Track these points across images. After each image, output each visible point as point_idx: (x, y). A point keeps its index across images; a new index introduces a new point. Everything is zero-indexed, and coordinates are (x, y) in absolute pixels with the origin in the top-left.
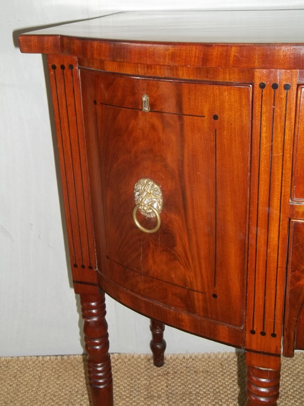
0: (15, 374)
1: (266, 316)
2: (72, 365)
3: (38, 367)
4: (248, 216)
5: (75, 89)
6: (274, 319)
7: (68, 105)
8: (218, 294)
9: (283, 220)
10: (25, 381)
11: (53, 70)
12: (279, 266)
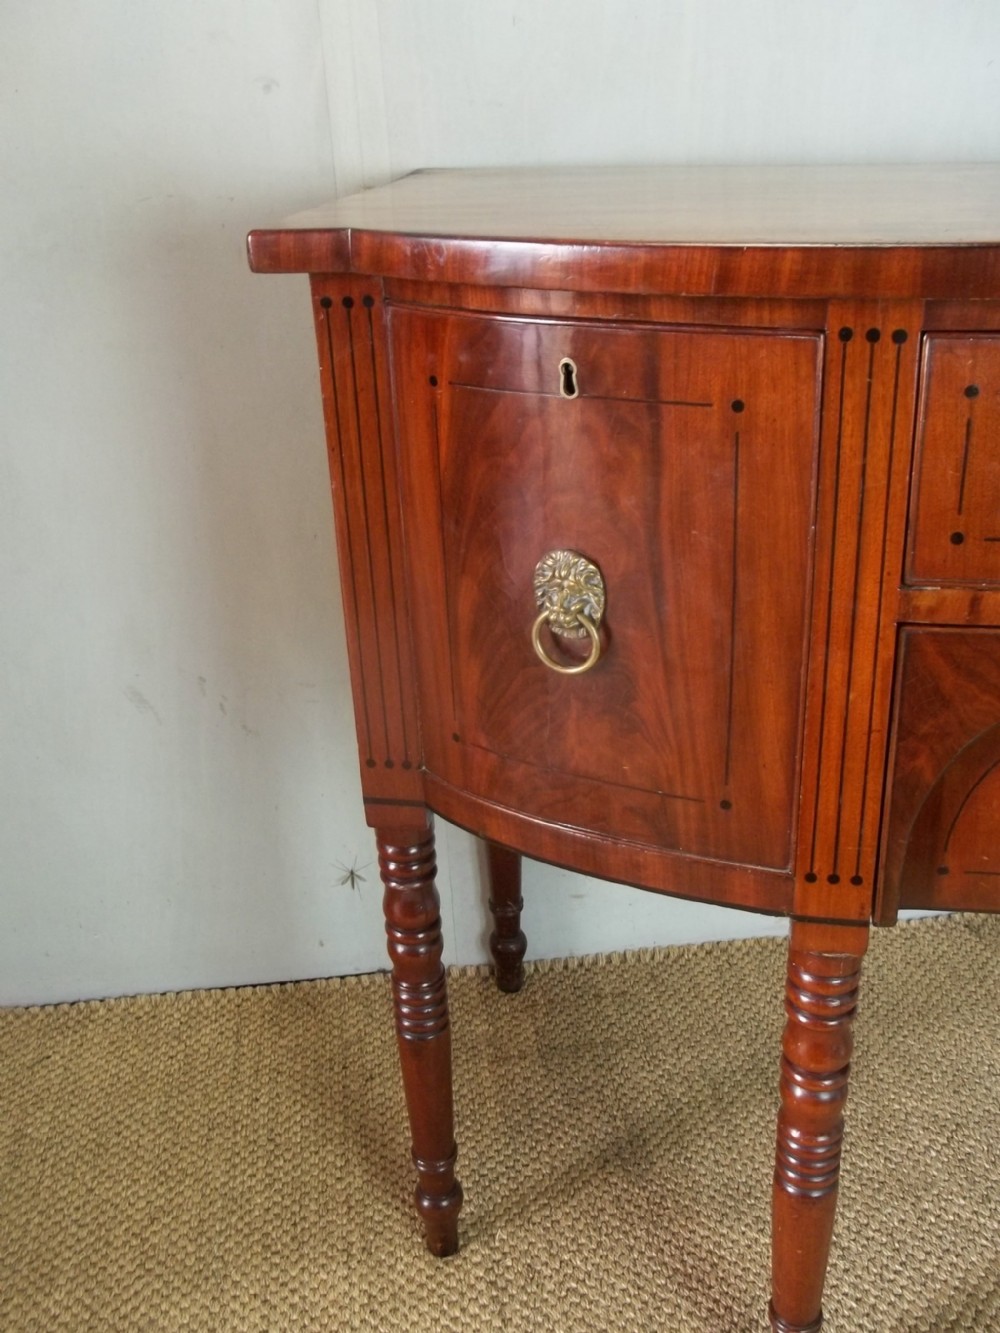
0: (178, 1032)
1: (842, 839)
2: (308, 1004)
3: (229, 1012)
4: (806, 621)
5: (377, 352)
6: (860, 845)
7: (359, 390)
8: (733, 801)
9: (885, 627)
10: (203, 1045)
11: (325, 310)
12: (874, 727)
